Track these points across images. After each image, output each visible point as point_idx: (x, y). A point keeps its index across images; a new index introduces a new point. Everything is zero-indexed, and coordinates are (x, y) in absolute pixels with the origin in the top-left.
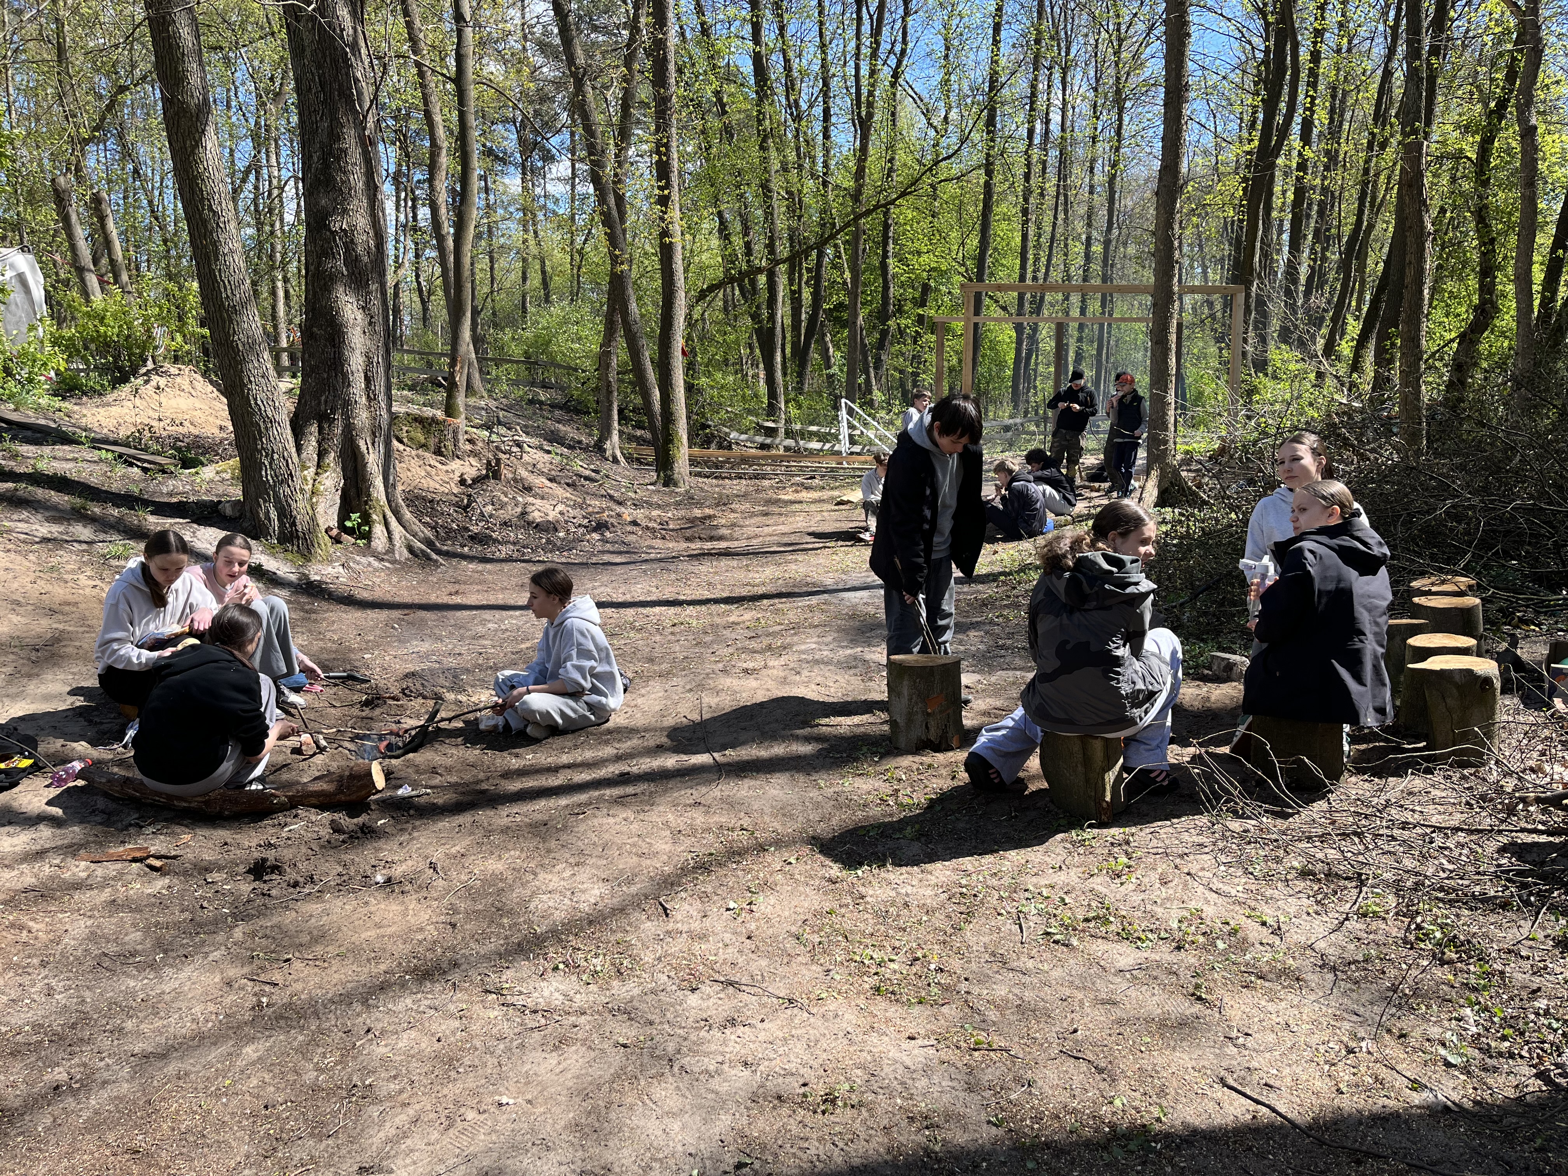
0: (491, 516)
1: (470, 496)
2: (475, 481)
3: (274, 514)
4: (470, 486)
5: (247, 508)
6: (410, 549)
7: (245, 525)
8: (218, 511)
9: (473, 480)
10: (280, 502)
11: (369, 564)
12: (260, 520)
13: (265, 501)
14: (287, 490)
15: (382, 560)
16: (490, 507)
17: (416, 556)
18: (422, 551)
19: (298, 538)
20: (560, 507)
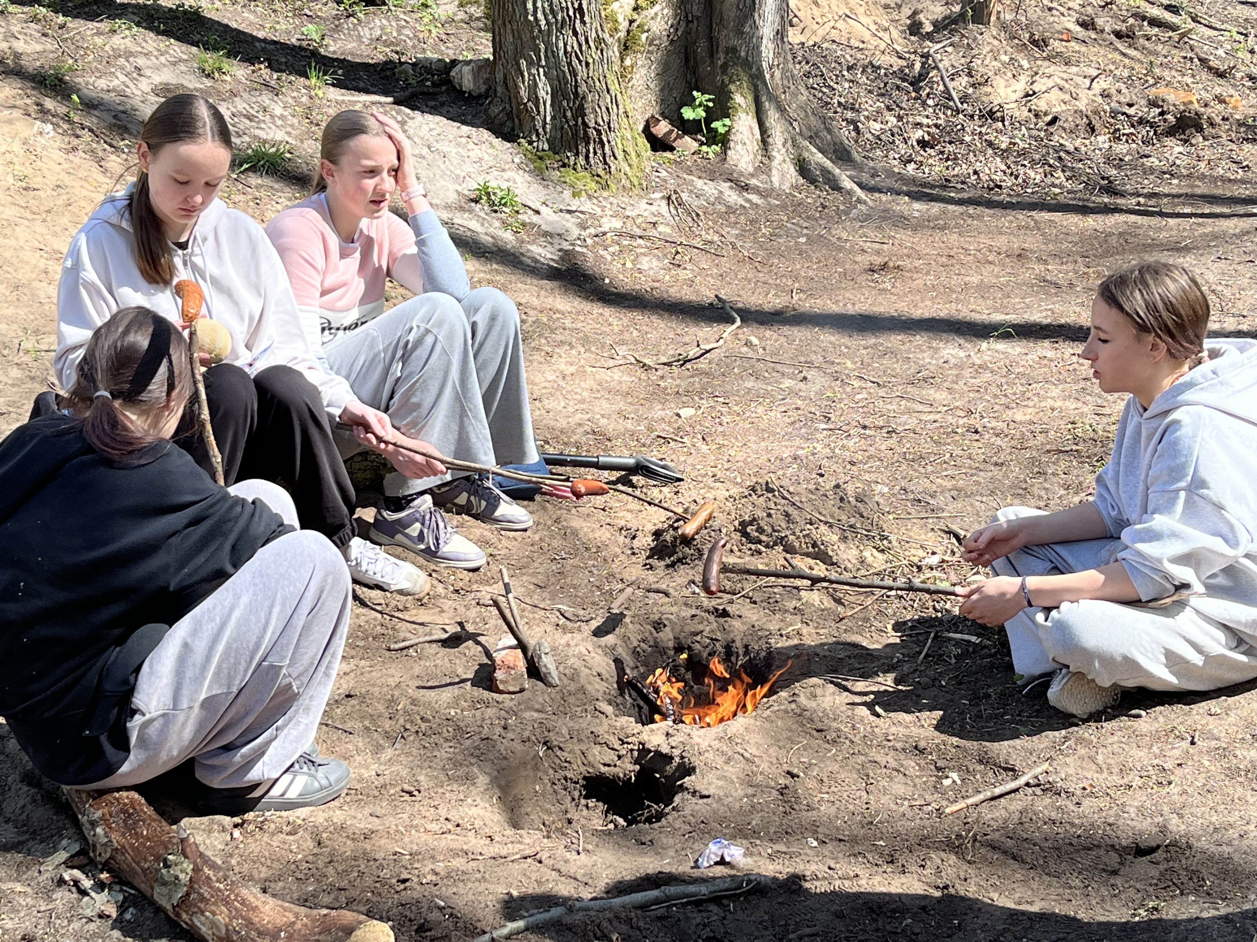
0: (964, 99)
1: (926, 56)
2: (939, 26)
3: (544, 91)
4: (929, 36)
5: (499, 77)
6: (803, 168)
7: (495, 110)
8: (448, 81)
9: (935, 24)
10: (558, 66)
11: (719, 199)
12: (520, 103)
13: (530, 64)
14: (572, 41)
15: (746, 188)
16: (964, 80)
17: (812, 181)
18: (825, 171)
19: (587, 140)
20: (1102, 84)
